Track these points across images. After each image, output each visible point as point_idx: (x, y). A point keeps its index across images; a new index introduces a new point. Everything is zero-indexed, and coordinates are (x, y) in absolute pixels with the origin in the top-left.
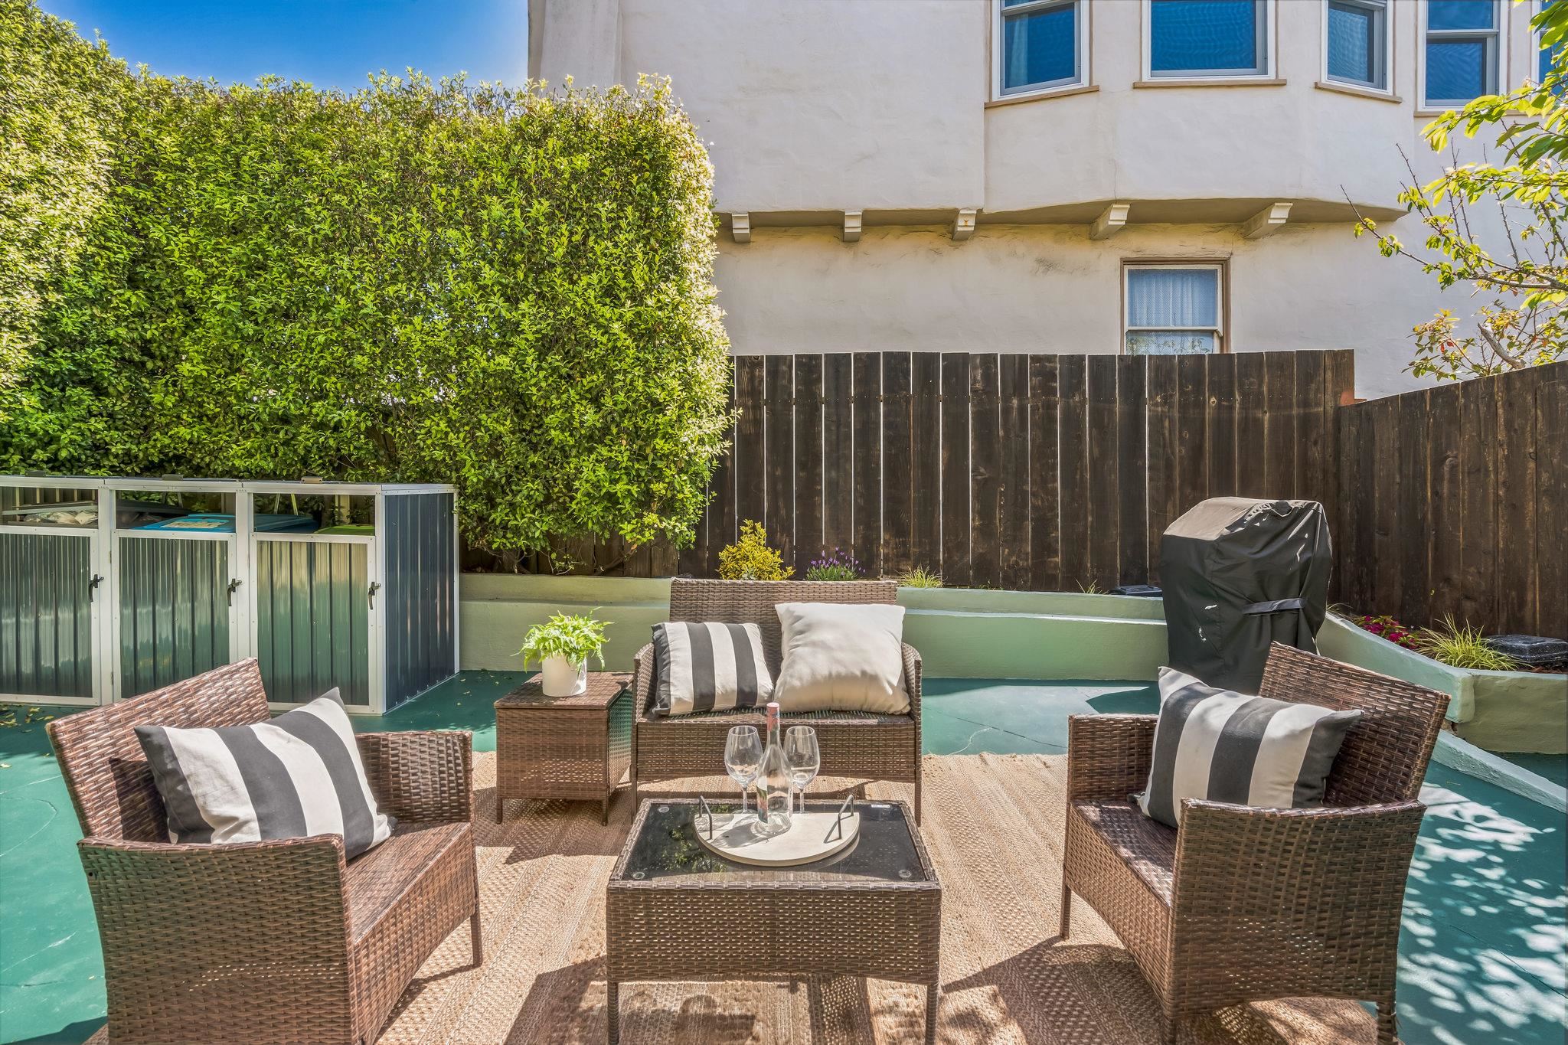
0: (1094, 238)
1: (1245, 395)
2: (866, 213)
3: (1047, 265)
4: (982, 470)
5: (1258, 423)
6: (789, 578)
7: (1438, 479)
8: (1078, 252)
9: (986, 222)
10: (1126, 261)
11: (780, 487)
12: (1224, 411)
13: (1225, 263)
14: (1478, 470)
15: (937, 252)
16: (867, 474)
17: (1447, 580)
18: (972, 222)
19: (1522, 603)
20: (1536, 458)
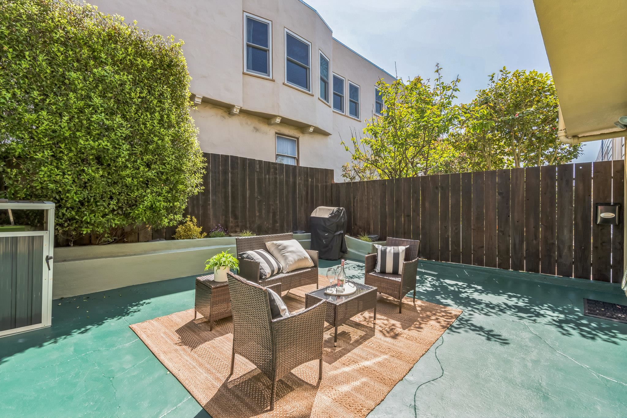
0: (269, 124)
1: (316, 179)
2: (204, 97)
3: (256, 129)
4: (259, 197)
5: (318, 186)
6: (204, 237)
7: (354, 202)
8: (264, 128)
9: (243, 112)
10: (276, 133)
11: (195, 202)
12: (312, 182)
13: (298, 139)
14: (362, 201)
15: (224, 117)
16: (226, 197)
17: (356, 224)
18: (238, 111)
19: (370, 228)
20: (372, 199)
